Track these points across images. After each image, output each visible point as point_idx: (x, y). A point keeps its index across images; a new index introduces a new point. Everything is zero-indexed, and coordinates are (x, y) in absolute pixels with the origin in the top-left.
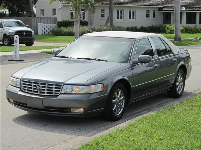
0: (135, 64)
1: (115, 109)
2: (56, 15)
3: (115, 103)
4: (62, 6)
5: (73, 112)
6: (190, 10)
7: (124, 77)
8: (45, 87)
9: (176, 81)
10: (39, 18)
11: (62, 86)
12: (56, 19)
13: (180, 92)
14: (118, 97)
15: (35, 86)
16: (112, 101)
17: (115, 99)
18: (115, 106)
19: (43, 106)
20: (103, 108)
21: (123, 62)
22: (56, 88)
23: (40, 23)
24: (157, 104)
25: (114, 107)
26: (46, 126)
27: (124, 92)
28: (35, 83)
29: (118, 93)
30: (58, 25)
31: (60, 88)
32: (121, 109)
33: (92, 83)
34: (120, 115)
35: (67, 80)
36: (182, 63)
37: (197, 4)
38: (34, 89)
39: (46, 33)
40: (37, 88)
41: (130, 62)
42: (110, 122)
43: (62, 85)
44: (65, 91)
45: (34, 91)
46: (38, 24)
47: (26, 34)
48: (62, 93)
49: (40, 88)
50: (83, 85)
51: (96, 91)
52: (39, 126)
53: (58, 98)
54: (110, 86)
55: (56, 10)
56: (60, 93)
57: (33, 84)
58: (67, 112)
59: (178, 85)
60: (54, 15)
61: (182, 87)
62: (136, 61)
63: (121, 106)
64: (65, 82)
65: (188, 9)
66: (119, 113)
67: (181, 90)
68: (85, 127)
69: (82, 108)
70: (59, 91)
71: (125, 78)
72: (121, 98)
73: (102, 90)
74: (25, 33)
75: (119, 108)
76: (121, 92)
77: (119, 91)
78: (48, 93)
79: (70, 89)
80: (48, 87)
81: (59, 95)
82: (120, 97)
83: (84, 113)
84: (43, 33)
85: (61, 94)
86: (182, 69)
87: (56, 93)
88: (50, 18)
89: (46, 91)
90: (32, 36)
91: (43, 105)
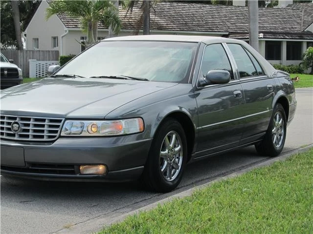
0: (201, 86)
1: (166, 169)
2: (58, 46)
3: (164, 158)
4: (68, 31)
5: (84, 173)
6: (270, 37)
7: (181, 108)
8: (28, 125)
9: (271, 125)
10: (30, 51)
11: (62, 122)
12: (57, 52)
13: (278, 146)
14: (171, 145)
15: (9, 124)
16: (159, 152)
17: (164, 151)
18: (166, 163)
19: (25, 162)
20: (143, 167)
21: (179, 82)
22: (50, 126)
23: (33, 59)
24: (240, 166)
25: (162, 164)
26: (31, 202)
27: (181, 137)
28: (9, 118)
29: (170, 138)
30: (61, 62)
31: (58, 126)
32: (176, 169)
33: (120, 116)
34: (175, 182)
35: (72, 111)
36: (281, 93)
37: (282, 29)
38: (9, 129)
39: (41, 76)
40: (13, 127)
41: (191, 83)
42: (155, 193)
43: (61, 120)
44: (68, 132)
45: (8, 135)
46: (30, 60)
47: (8, 74)
48: (62, 135)
49: (19, 127)
50: (104, 119)
51: (128, 131)
52: (17, 202)
53: (53, 145)
54: (155, 125)
55: (57, 38)
56: (57, 135)
57: (5, 120)
58: (73, 172)
59: (275, 134)
60: (55, 46)
61: (282, 137)
62: (202, 81)
63: (177, 164)
64: (69, 113)
65: (268, 37)
66: (173, 178)
67: (280, 143)
68: (108, 204)
69: (103, 164)
70: (56, 132)
71: (184, 110)
72: (177, 149)
73: (140, 129)
74: (6, 72)
75: (173, 168)
76: (176, 138)
77: (172, 134)
78: (35, 137)
79: (77, 128)
80: (35, 125)
81: (56, 140)
82: (175, 146)
83: (105, 175)
84: (38, 75)
85: (60, 137)
86: (280, 105)
87: (50, 137)
88: (49, 51)
89: (31, 133)
90: (18, 77)
91: (26, 160)
